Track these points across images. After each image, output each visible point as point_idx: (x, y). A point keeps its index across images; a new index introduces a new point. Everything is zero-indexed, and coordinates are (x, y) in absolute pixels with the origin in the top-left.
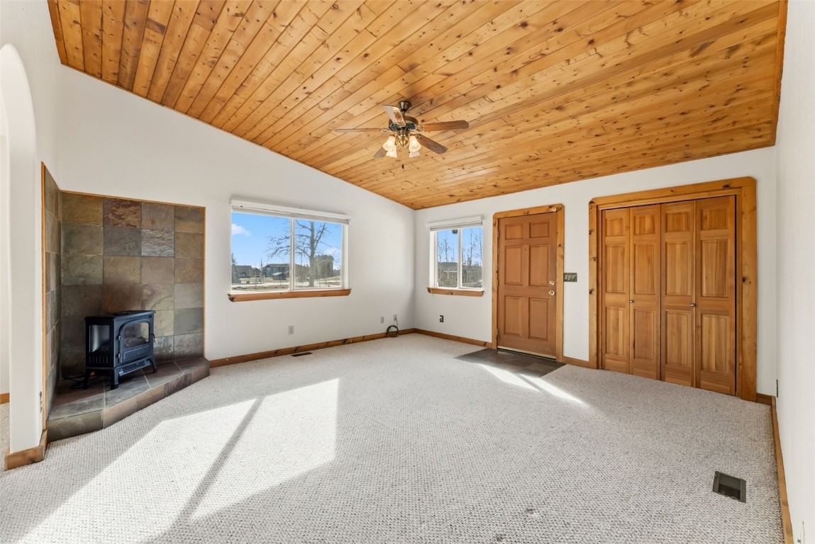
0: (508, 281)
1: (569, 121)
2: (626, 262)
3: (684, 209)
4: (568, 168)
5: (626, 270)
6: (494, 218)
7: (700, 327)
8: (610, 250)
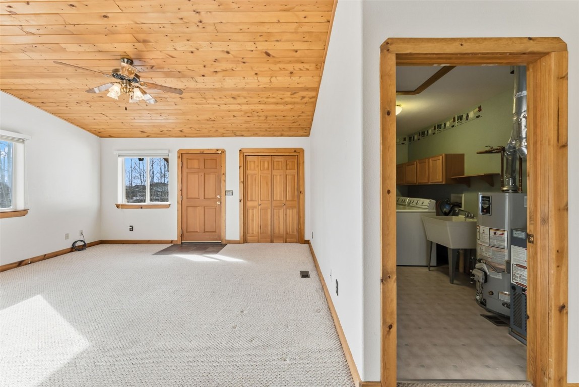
0: (189, 196)
1: (237, 106)
2: (257, 184)
3: (281, 159)
4: (229, 129)
5: (257, 188)
6: (178, 153)
7: (286, 215)
8: (249, 178)
